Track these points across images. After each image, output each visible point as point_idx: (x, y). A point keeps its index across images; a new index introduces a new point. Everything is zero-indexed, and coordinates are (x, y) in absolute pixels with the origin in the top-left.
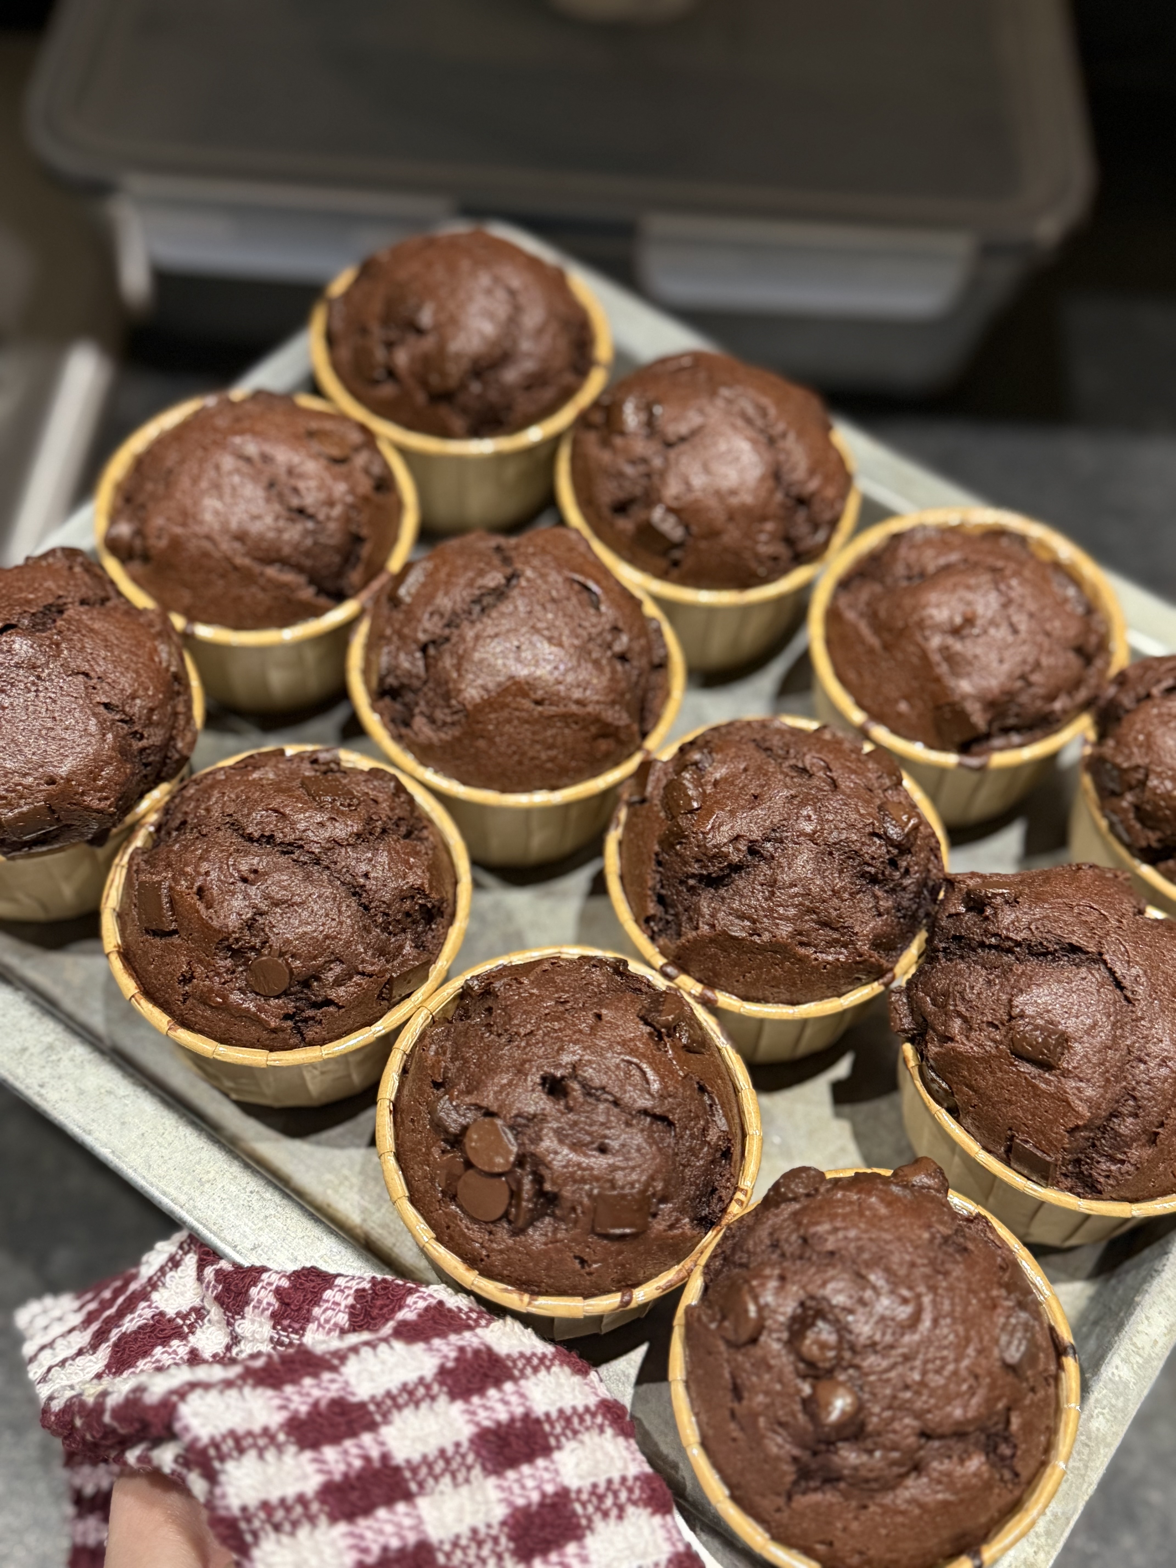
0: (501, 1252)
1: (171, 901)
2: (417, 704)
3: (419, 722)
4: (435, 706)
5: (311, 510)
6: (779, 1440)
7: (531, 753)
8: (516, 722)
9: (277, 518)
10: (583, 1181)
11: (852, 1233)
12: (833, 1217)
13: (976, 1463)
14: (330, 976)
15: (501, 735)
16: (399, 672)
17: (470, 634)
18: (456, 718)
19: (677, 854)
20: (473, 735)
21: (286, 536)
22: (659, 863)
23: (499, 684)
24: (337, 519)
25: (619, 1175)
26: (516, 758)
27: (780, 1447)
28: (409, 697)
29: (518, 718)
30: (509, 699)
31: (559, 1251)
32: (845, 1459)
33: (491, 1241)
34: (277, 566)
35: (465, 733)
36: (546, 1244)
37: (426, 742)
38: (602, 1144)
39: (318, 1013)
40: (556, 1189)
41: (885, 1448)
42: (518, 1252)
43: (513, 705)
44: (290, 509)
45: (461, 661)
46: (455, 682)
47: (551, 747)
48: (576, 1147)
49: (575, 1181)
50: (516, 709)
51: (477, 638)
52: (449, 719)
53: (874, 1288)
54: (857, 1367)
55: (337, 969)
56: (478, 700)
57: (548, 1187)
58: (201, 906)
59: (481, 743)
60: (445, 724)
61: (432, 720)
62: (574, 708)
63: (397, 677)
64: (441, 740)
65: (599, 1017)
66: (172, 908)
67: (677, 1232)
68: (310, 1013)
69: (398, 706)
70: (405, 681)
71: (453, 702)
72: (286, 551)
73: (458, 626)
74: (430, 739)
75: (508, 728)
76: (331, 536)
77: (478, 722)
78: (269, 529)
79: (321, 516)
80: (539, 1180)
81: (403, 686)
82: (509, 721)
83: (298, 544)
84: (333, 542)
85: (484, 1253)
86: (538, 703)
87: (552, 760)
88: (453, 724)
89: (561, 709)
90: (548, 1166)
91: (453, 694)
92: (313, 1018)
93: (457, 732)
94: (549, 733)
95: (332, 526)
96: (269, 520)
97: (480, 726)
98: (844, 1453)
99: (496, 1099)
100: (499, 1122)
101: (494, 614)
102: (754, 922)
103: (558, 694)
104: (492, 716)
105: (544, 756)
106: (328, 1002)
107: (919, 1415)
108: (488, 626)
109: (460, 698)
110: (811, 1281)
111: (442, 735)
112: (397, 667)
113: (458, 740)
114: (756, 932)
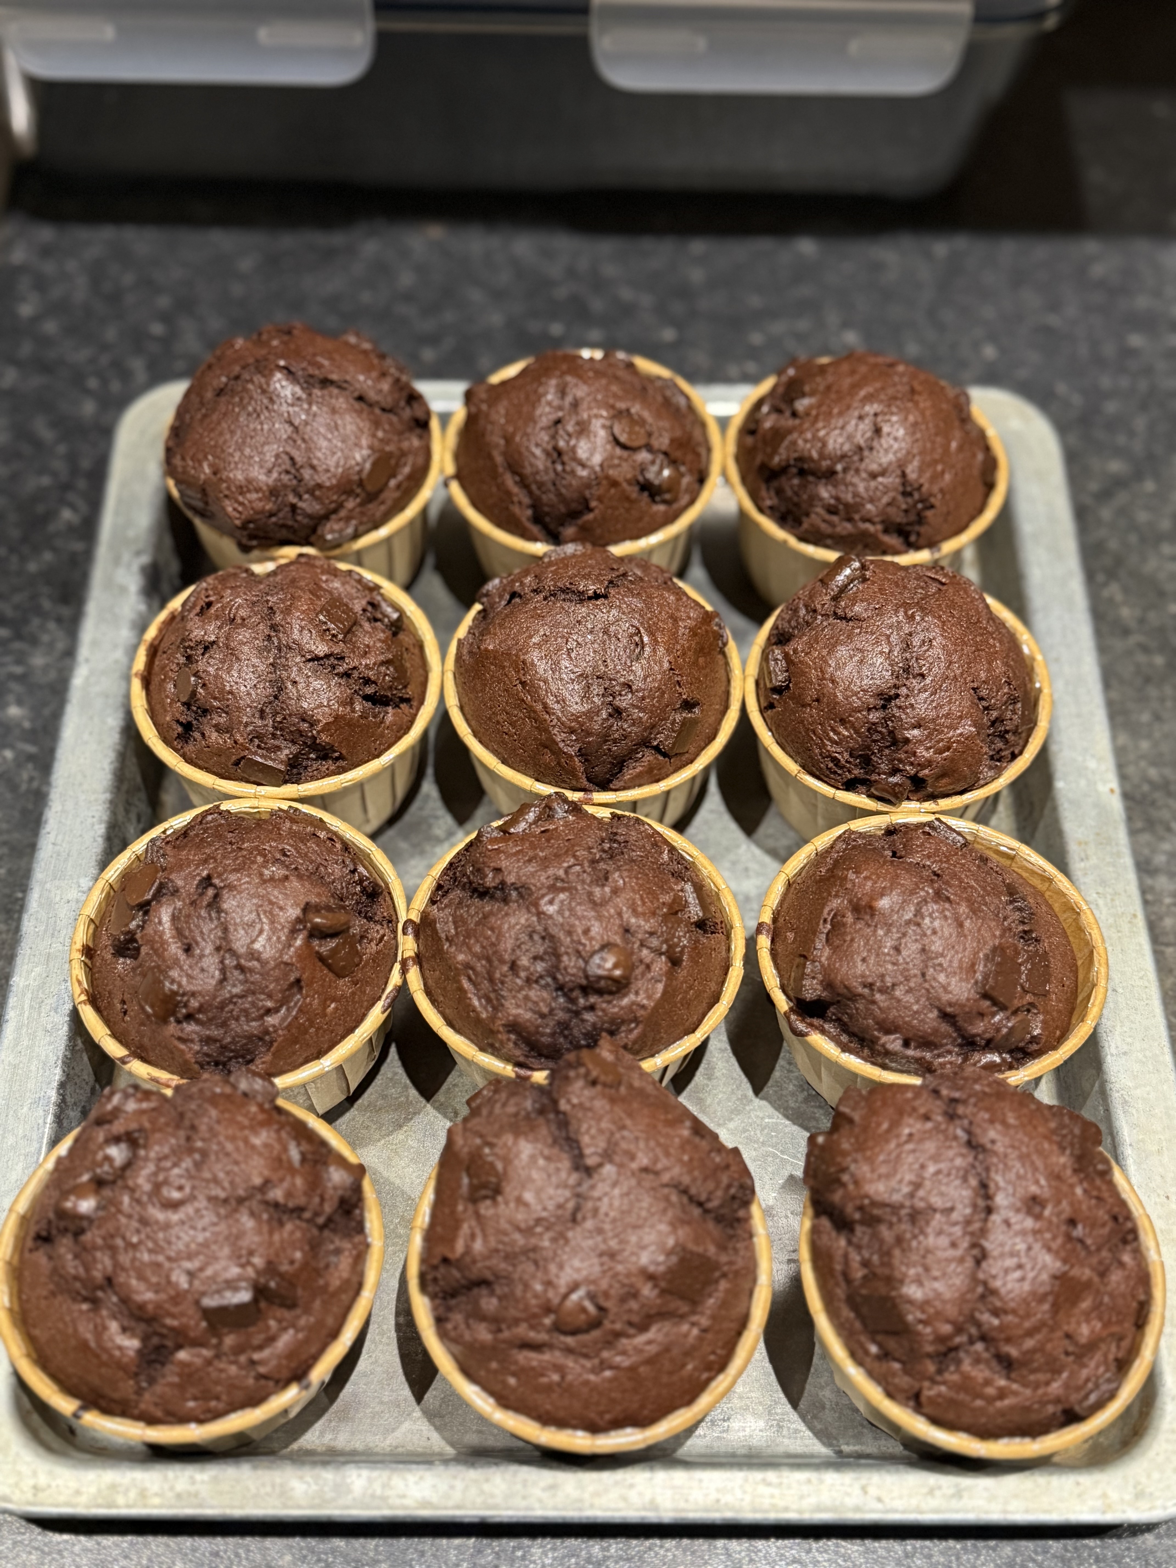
13: (131, 1344)
21: (535, 462)
24: (579, 480)
25: (175, 970)
29: (505, 683)
34: (515, 477)
55: (223, 719)
67: (182, 1047)
72: (529, 472)
76: (567, 487)
83: (539, 474)
86: (521, 683)
89: (531, 701)
103: (538, 688)
107: (116, 1265)
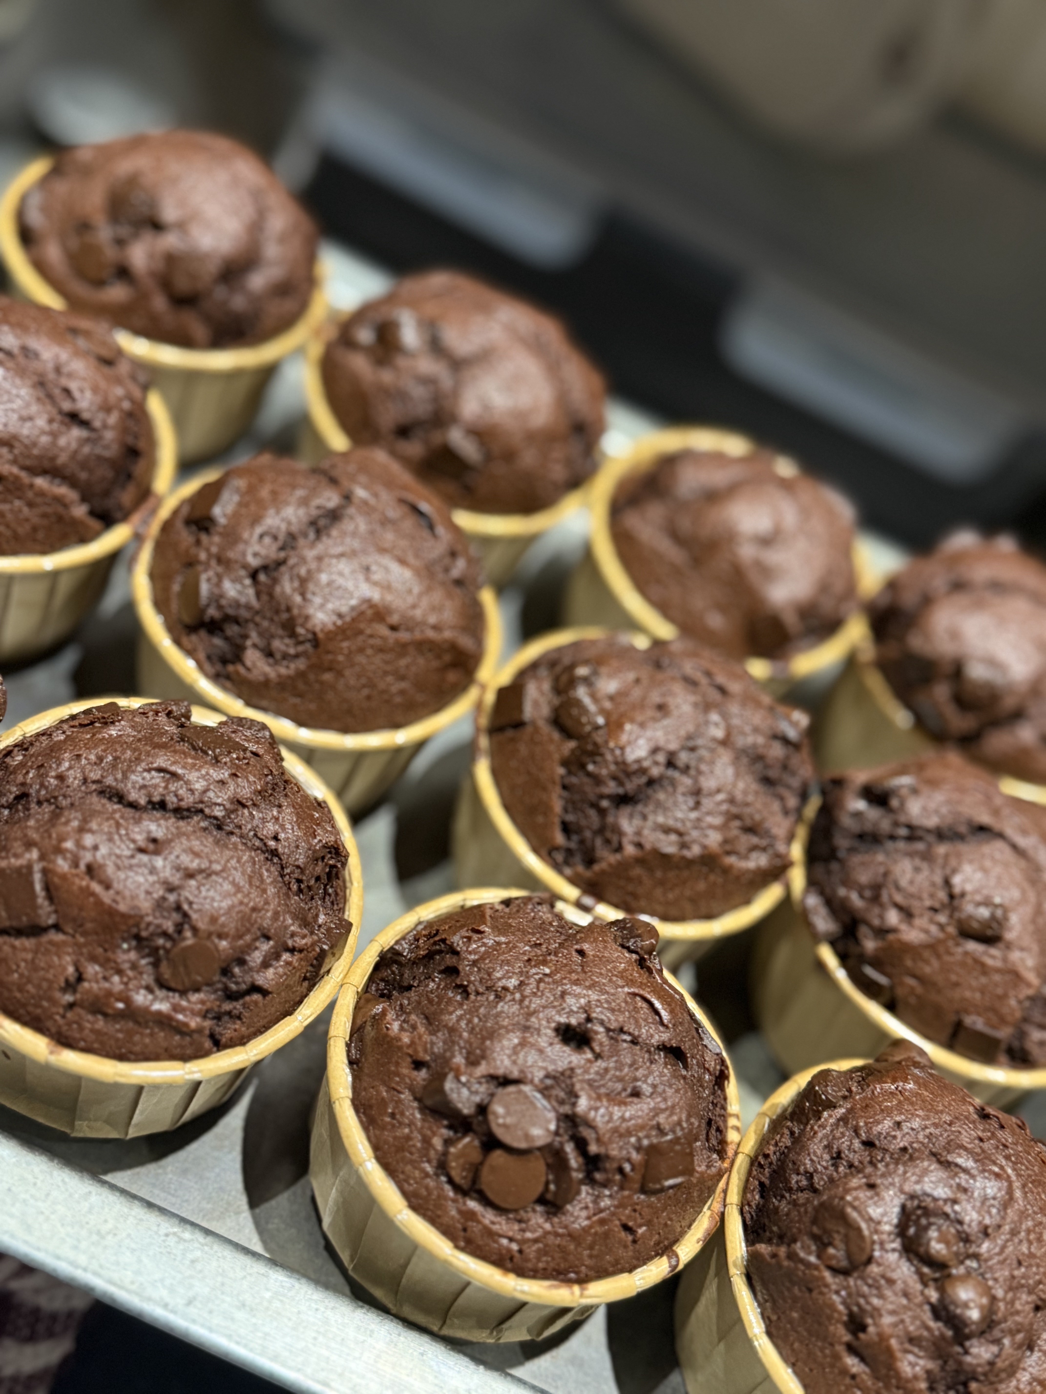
0: (536, 1241)
1: (47, 888)
2: (245, 637)
3: (252, 656)
4: (273, 636)
5: (85, 416)
6: (911, 1358)
7: (382, 686)
8: (369, 651)
9: (51, 421)
10: (629, 1133)
11: (916, 1124)
12: (888, 1112)
14: (256, 957)
15: (352, 665)
16: (223, 602)
17: (310, 554)
18: (301, 648)
19: (589, 774)
20: (318, 667)
21: (62, 441)
22: (565, 787)
23: (353, 608)
24: (113, 428)
25: (662, 1119)
26: (366, 692)
27: (913, 1365)
28: (232, 630)
29: (372, 647)
30: (362, 626)
31: (602, 1222)
32: (977, 1356)
33: (523, 1230)
34: (48, 478)
35: (311, 667)
36: (588, 1218)
37: (261, 678)
38: (634, 1088)
39: (237, 1006)
40: (602, 1150)
41: (1012, 1333)
42: (557, 1235)
43: (368, 631)
44: (61, 412)
45: (303, 583)
46: (300, 607)
47: (402, 678)
48: (613, 1098)
49: (621, 1136)
50: (371, 636)
51: (320, 559)
52: (292, 651)
53: (965, 1171)
54: (976, 1256)
55: (265, 947)
56: (331, 627)
57: (593, 1148)
58: (96, 887)
59: (327, 677)
60: (285, 656)
61: (269, 653)
62: (431, 634)
63: (220, 607)
64: (279, 676)
65: (581, 953)
66: (50, 897)
68: (227, 1006)
69: (218, 641)
70: (231, 612)
71: (300, 630)
72: (63, 459)
73: (293, 548)
74: (265, 675)
75: (361, 659)
76: (106, 447)
77: (328, 652)
78: (43, 432)
79: (97, 424)
80: (581, 1145)
81: (228, 618)
82: (361, 650)
83: (76, 452)
84: (107, 454)
85: (515, 1247)
86: (394, 628)
87: (402, 692)
88: (297, 656)
89: (418, 635)
90: (590, 1125)
91: (300, 621)
92: (229, 1013)
93: (301, 664)
94: (403, 662)
95: (109, 435)
96: (41, 422)
97: (330, 657)
98: (974, 1350)
99: (514, 1062)
100: (526, 1089)
101: (334, 533)
102: (680, 834)
103: (412, 618)
104: (345, 644)
105: (394, 689)
106: (255, 989)
108: (330, 544)
109: (309, 626)
110: (905, 1180)
111: (283, 671)
112: (221, 596)
113: (301, 675)
114: (684, 846)
